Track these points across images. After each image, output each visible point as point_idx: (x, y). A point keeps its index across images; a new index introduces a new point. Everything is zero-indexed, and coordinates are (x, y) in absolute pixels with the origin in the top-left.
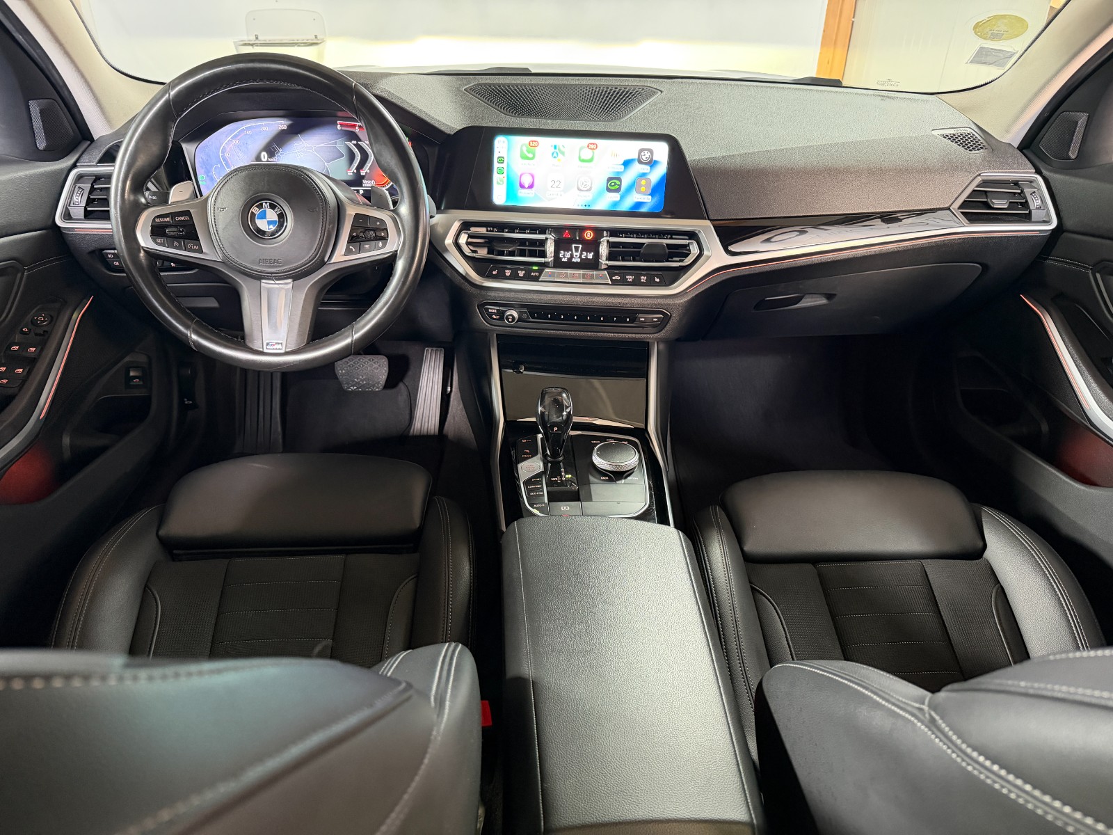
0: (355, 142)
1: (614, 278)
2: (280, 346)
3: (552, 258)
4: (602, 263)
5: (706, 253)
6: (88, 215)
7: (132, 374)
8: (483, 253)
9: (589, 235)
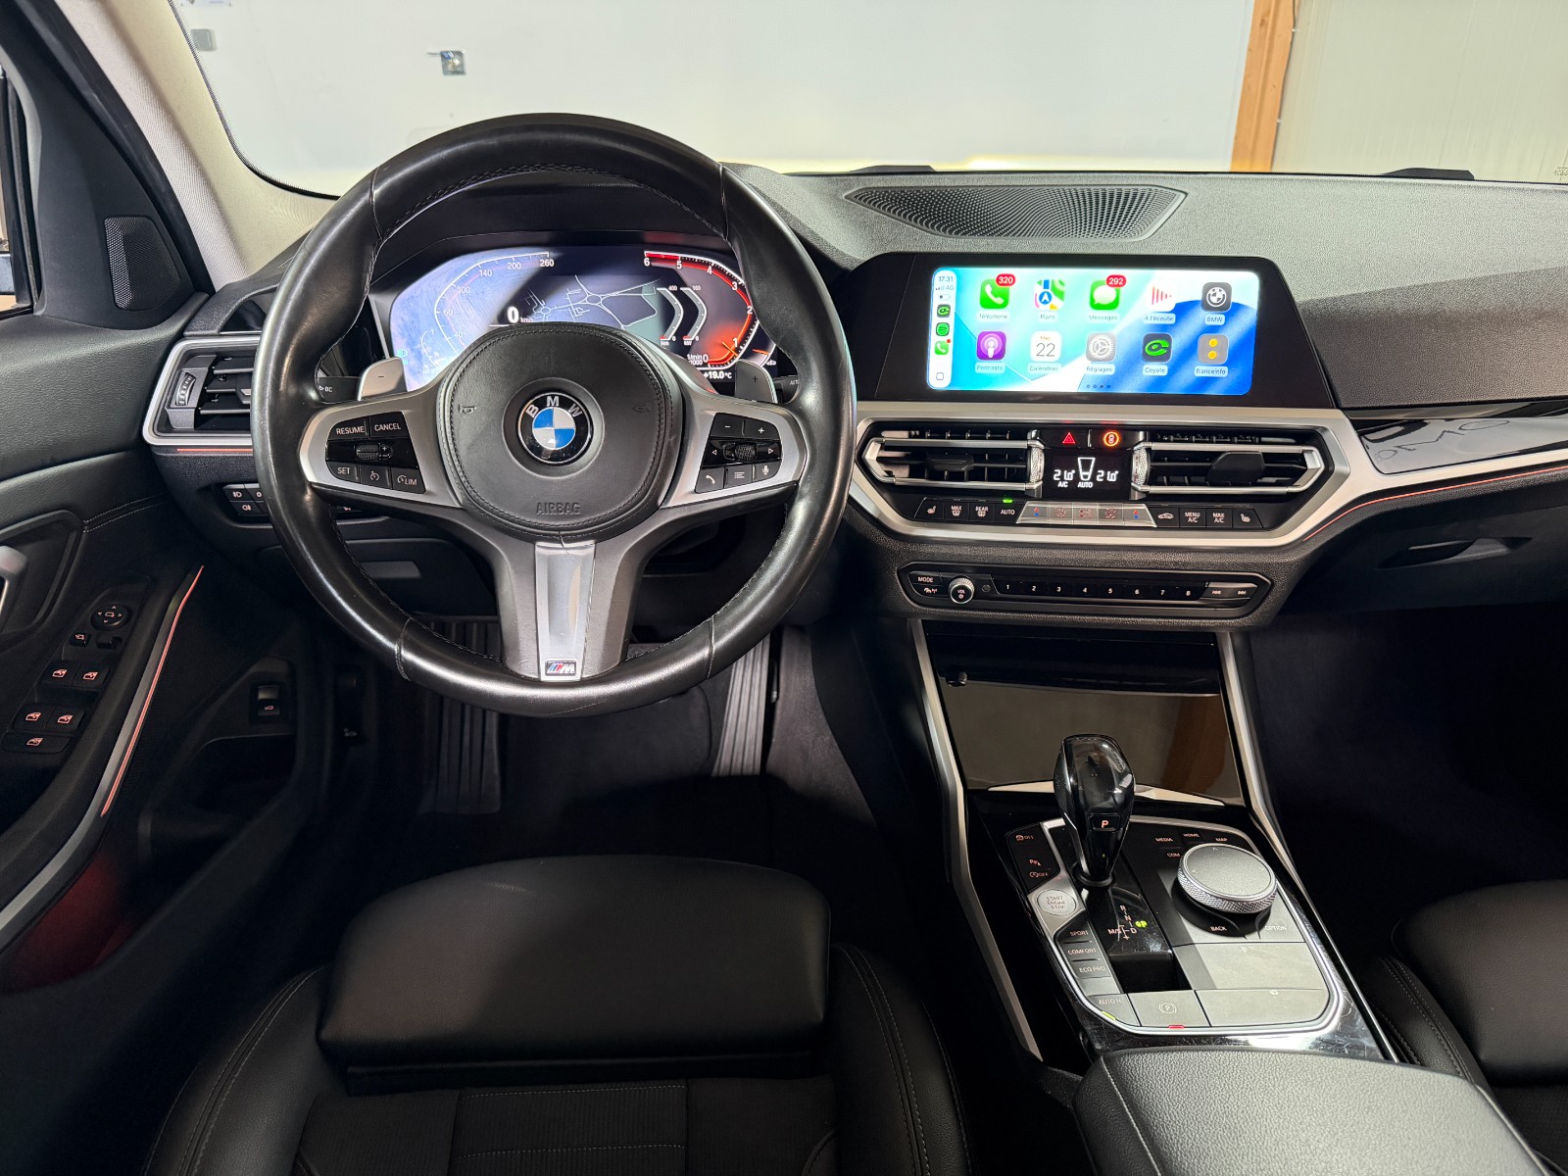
0: (675, 288)
1: (1160, 517)
2: (571, 669)
3: (1041, 483)
4: (1135, 489)
5: (1338, 468)
6: (202, 424)
7: (261, 696)
8: (901, 475)
9: (1111, 440)
